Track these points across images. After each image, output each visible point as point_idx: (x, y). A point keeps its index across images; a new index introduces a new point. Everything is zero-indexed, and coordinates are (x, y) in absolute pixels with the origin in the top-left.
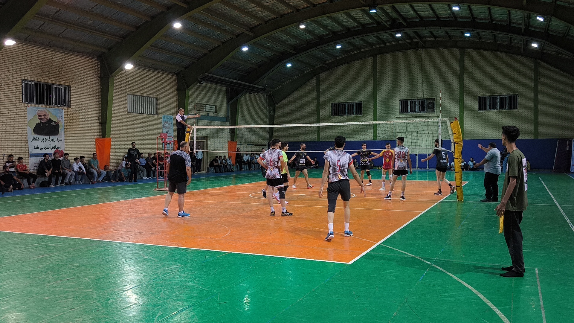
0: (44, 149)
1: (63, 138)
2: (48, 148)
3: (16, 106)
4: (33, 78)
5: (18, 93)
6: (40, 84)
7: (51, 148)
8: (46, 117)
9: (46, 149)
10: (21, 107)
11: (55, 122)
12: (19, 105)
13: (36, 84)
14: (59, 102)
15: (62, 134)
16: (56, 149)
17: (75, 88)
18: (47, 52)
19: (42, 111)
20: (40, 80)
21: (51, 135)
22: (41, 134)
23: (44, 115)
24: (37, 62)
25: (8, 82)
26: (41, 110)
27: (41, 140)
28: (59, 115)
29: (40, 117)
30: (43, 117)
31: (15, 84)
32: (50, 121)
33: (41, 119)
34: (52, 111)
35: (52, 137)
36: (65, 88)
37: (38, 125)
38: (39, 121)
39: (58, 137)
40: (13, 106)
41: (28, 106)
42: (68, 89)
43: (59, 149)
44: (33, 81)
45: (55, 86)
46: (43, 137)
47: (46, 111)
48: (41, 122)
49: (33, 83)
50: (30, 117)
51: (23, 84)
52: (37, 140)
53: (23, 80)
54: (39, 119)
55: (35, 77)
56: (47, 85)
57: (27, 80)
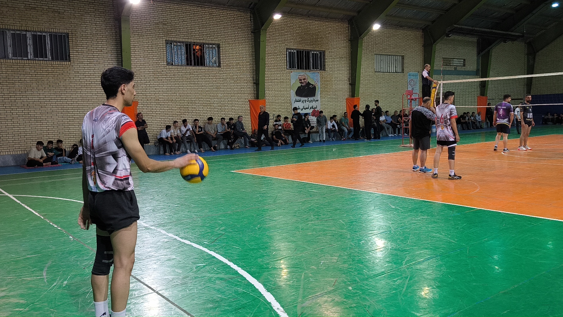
0: (304, 110)
1: (319, 99)
2: (307, 108)
3: (282, 73)
4: (295, 46)
5: (283, 60)
6: (300, 52)
7: (310, 108)
8: (305, 81)
9: (305, 109)
10: (286, 73)
11: (312, 85)
12: (284, 71)
13: (298, 52)
14: (315, 67)
15: (318, 96)
16: (313, 109)
17: (329, 52)
18: (306, 21)
19: (302, 76)
20: (301, 47)
21: (310, 97)
22: (301, 96)
23: (303, 79)
24: (298, 32)
25: (276, 52)
26: (301, 74)
27: (302, 101)
28: (316, 78)
29: (300, 81)
30: (303, 81)
31: (281, 53)
32: (309, 84)
33: (301, 83)
34: (310, 75)
35: (310, 99)
36: (320, 53)
37: (299, 88)
38: (300, 85)
39: (315, 98)
40: (280, 73)
41: (292, 72)
42: (323, 53)
43: (316, 109)
44: (295, 49)
45: (313, 52)
46: (303, 99)
47: (306, 75)
48: (301, 85)
49: (295, 51)
50: (293, 81)
51: (287, 53)
52: (298, 101)
53: (287, 49)
54: (300, 82)
55: (296, 45)
56: (306, 52)
57: (290, 49)
